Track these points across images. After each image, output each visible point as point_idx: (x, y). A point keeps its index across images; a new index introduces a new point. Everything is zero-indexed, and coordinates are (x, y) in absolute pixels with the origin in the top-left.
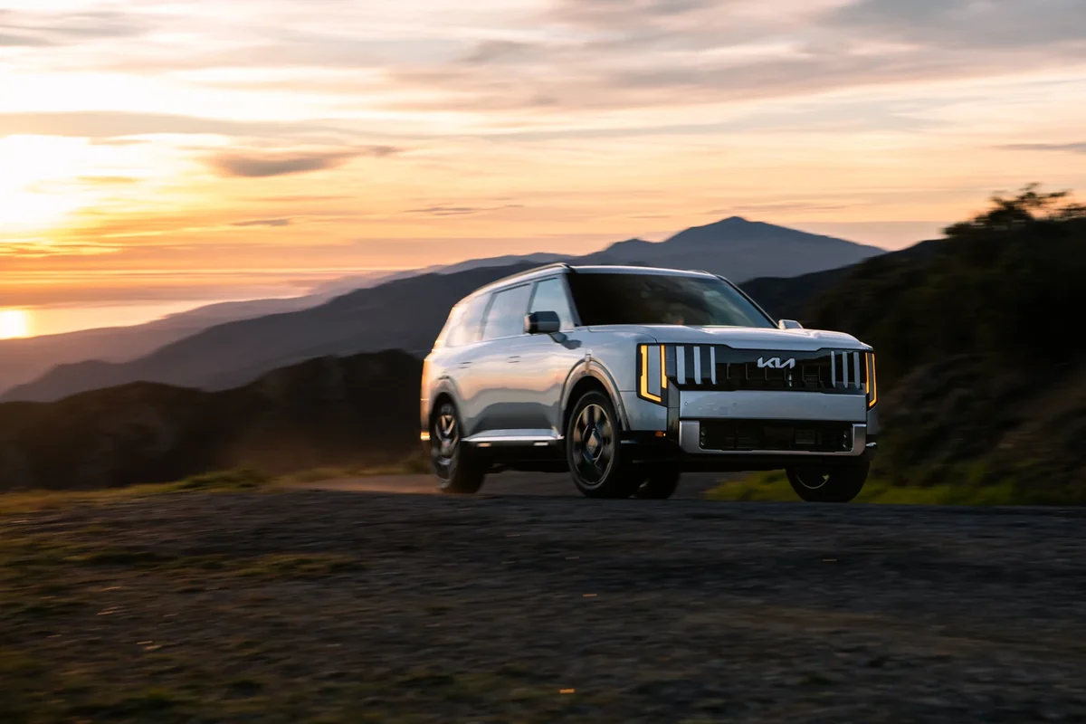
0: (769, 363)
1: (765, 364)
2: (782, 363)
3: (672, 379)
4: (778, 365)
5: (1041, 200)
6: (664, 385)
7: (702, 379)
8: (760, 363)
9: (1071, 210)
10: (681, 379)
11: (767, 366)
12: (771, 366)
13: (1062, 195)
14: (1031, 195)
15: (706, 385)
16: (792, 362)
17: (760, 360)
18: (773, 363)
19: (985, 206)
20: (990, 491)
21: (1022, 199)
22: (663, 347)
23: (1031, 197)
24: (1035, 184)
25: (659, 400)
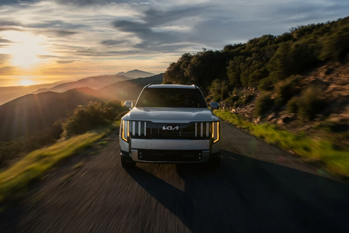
0: (167, 128)
1: (166, 129)
2: (172, 128)
3: (131, 133)
4: (171, 129)
6: (128, 136)
7: (141, 134)
8: (164, 128)
10: (134, 134)
11: (167, 129)
12: (168, 129)
15: (142, 137)
16: (177, 128)
17: (164, 127)
18: (169, 128)
22: (128, 121)
25: (127, 140)
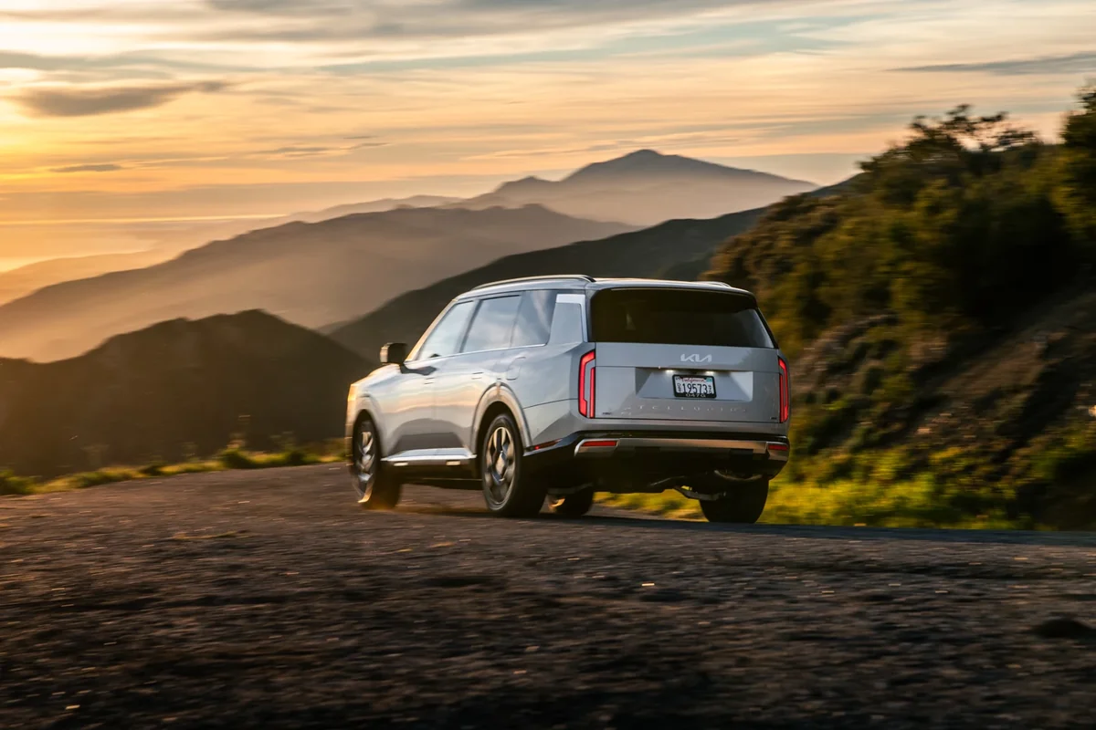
5: (975, 126)
9: (1008, 137)
13: (999, 118)
14: (959, 120)
19: (903, 135)
20: (901, 489)
21: (950, 125)
23: (960, 121)
24: (964, 107)
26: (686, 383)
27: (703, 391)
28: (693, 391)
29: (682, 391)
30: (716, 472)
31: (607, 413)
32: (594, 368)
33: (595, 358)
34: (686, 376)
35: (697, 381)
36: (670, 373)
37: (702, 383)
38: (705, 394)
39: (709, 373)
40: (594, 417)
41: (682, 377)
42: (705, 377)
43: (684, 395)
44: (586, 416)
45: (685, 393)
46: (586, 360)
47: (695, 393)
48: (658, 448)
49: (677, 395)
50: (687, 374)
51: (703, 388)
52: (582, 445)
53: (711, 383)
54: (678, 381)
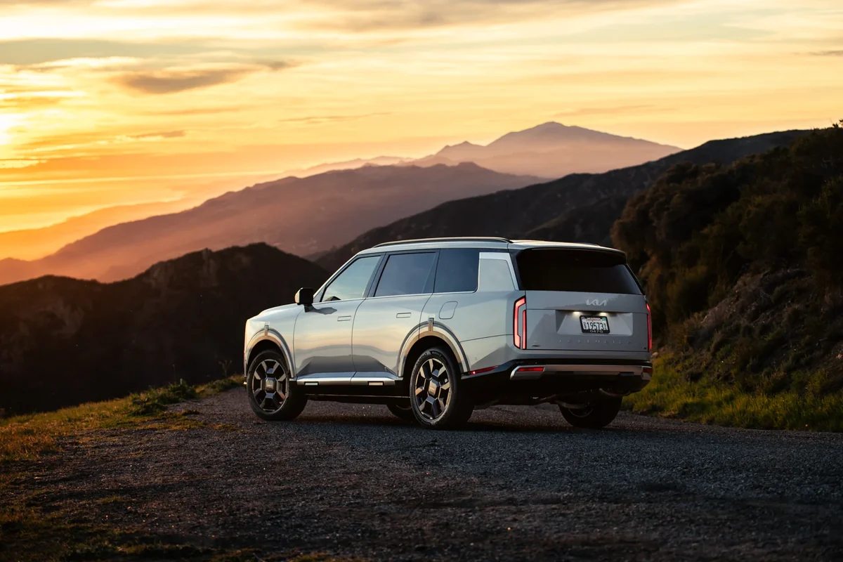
26: (589, 322)
27: (601, 328)
28: (594, 328)
29: (587, 328)
30: (601, 389)
31: (536, 346)
32: (525, 311)
33: (525, 302)
34: (589, 317)
35: (596, 320)
36: (577, 314)
37: (600, 322)
38: (603, 330)
39: (603, 314)
40: (526, 349)
41: (586, 317)
42: (601, 317)
43: (588, 331)
44: (519, 348)
45: (589, 330)
46: (518, 304)
47: (596, 330)
48: (572, 372)
49: (584, 331)
50: (590, 315)
51: (601, 325)
52: (517, 371)
53: (605, 322)
54: (584, 321)
